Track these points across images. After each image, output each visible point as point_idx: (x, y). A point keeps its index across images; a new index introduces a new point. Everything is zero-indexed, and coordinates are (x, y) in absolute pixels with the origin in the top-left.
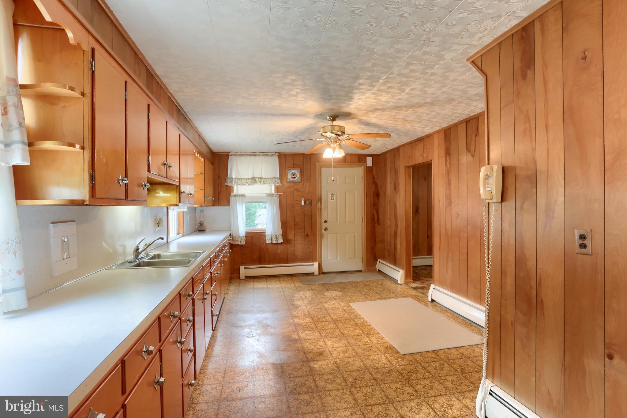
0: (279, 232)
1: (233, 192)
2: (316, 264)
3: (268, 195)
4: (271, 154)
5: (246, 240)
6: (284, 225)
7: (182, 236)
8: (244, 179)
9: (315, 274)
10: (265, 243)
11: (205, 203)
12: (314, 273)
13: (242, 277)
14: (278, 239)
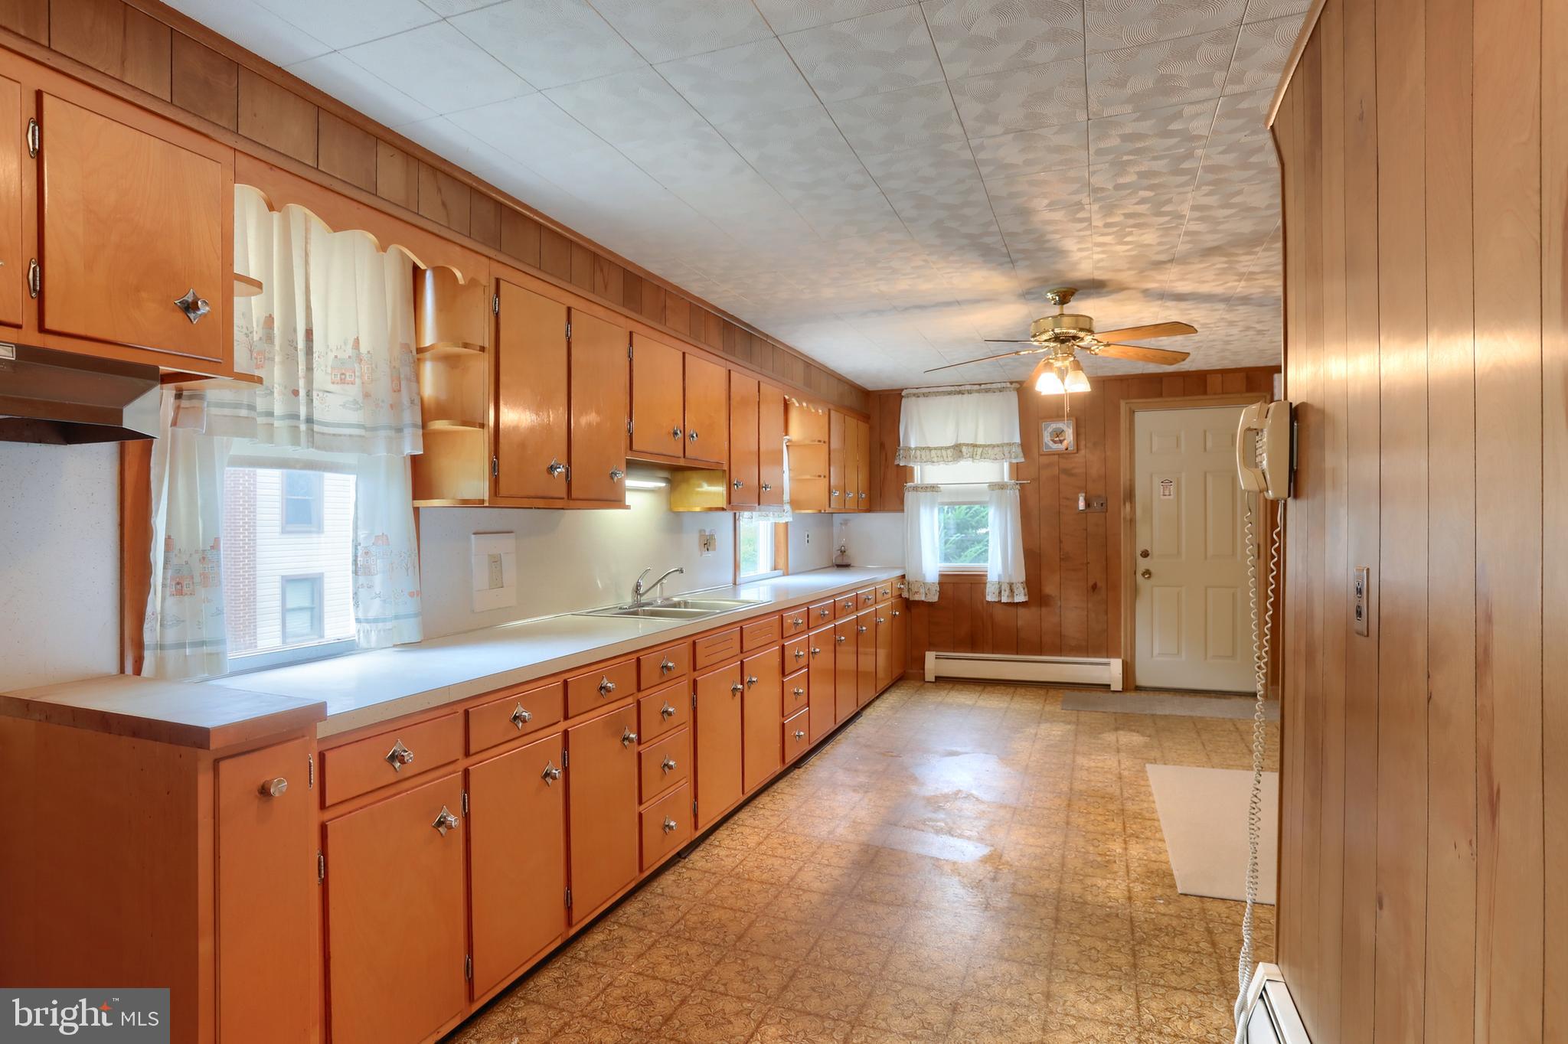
0: (1020, 576)
1: (913, 481)
2: (1116, 665)
3: (993, 486)
4: (999, 386)
5: (939, 592)
6: (1034, 559)
7: (784, 575)
8: (935, 449)
9: (1112, 689)
10: (985, 602)
11: (830, 506)
12: (1109, 685)
13: (930, 676)
14: (1016, 592)
